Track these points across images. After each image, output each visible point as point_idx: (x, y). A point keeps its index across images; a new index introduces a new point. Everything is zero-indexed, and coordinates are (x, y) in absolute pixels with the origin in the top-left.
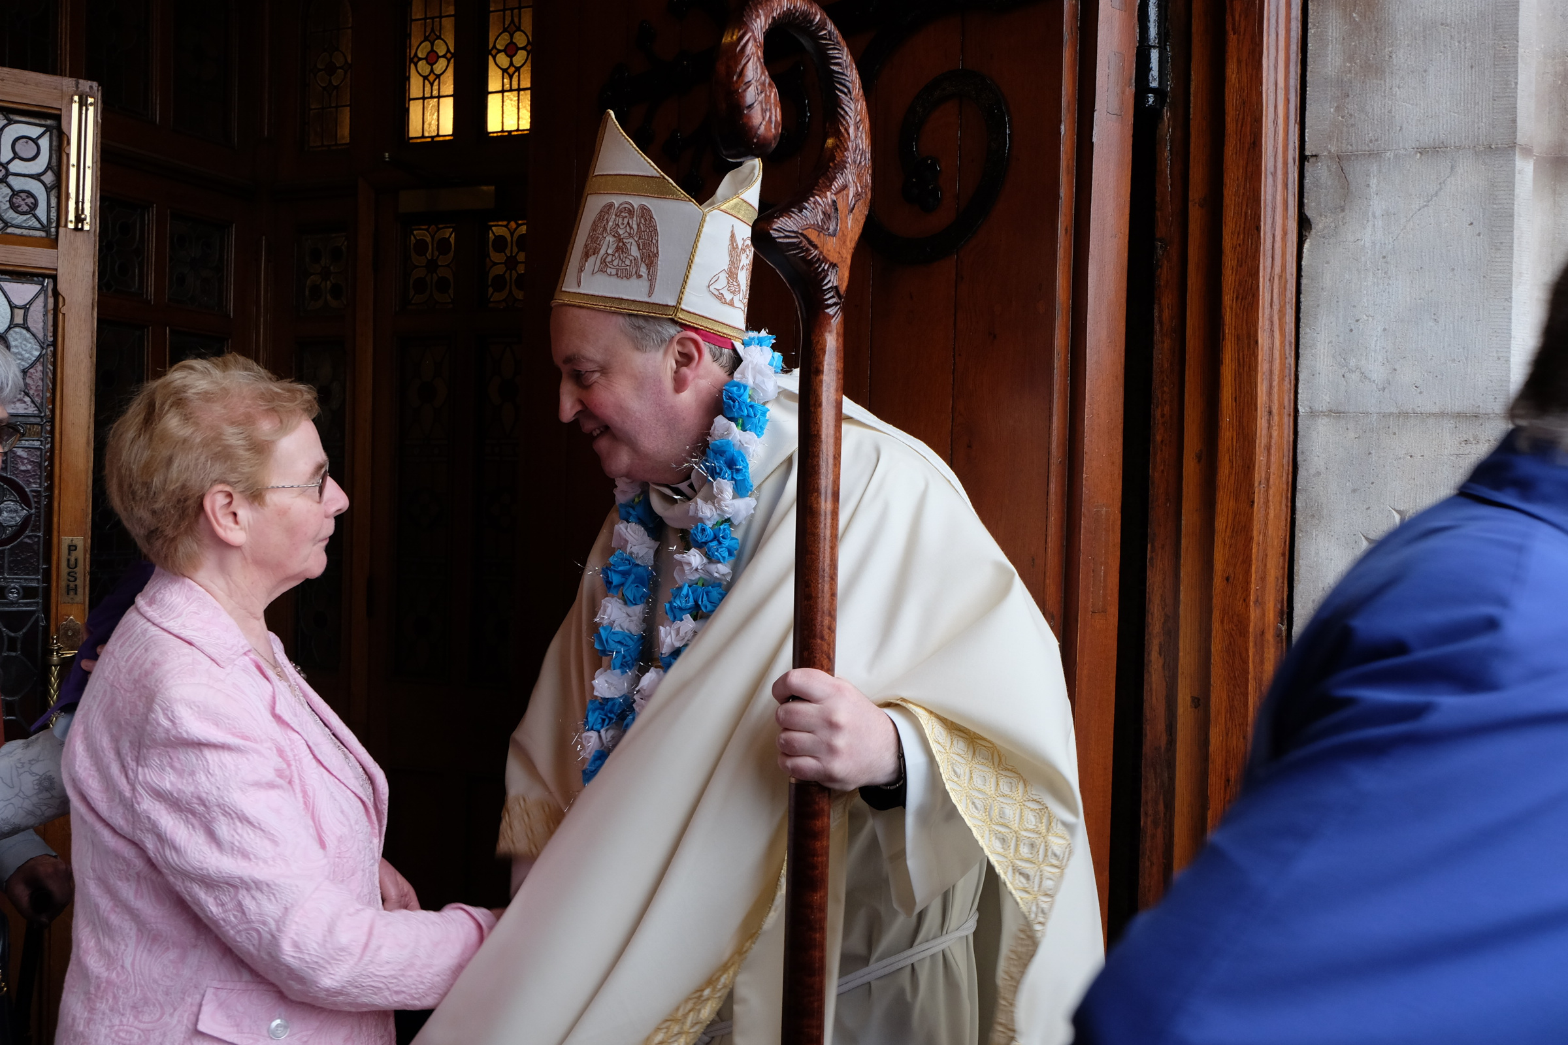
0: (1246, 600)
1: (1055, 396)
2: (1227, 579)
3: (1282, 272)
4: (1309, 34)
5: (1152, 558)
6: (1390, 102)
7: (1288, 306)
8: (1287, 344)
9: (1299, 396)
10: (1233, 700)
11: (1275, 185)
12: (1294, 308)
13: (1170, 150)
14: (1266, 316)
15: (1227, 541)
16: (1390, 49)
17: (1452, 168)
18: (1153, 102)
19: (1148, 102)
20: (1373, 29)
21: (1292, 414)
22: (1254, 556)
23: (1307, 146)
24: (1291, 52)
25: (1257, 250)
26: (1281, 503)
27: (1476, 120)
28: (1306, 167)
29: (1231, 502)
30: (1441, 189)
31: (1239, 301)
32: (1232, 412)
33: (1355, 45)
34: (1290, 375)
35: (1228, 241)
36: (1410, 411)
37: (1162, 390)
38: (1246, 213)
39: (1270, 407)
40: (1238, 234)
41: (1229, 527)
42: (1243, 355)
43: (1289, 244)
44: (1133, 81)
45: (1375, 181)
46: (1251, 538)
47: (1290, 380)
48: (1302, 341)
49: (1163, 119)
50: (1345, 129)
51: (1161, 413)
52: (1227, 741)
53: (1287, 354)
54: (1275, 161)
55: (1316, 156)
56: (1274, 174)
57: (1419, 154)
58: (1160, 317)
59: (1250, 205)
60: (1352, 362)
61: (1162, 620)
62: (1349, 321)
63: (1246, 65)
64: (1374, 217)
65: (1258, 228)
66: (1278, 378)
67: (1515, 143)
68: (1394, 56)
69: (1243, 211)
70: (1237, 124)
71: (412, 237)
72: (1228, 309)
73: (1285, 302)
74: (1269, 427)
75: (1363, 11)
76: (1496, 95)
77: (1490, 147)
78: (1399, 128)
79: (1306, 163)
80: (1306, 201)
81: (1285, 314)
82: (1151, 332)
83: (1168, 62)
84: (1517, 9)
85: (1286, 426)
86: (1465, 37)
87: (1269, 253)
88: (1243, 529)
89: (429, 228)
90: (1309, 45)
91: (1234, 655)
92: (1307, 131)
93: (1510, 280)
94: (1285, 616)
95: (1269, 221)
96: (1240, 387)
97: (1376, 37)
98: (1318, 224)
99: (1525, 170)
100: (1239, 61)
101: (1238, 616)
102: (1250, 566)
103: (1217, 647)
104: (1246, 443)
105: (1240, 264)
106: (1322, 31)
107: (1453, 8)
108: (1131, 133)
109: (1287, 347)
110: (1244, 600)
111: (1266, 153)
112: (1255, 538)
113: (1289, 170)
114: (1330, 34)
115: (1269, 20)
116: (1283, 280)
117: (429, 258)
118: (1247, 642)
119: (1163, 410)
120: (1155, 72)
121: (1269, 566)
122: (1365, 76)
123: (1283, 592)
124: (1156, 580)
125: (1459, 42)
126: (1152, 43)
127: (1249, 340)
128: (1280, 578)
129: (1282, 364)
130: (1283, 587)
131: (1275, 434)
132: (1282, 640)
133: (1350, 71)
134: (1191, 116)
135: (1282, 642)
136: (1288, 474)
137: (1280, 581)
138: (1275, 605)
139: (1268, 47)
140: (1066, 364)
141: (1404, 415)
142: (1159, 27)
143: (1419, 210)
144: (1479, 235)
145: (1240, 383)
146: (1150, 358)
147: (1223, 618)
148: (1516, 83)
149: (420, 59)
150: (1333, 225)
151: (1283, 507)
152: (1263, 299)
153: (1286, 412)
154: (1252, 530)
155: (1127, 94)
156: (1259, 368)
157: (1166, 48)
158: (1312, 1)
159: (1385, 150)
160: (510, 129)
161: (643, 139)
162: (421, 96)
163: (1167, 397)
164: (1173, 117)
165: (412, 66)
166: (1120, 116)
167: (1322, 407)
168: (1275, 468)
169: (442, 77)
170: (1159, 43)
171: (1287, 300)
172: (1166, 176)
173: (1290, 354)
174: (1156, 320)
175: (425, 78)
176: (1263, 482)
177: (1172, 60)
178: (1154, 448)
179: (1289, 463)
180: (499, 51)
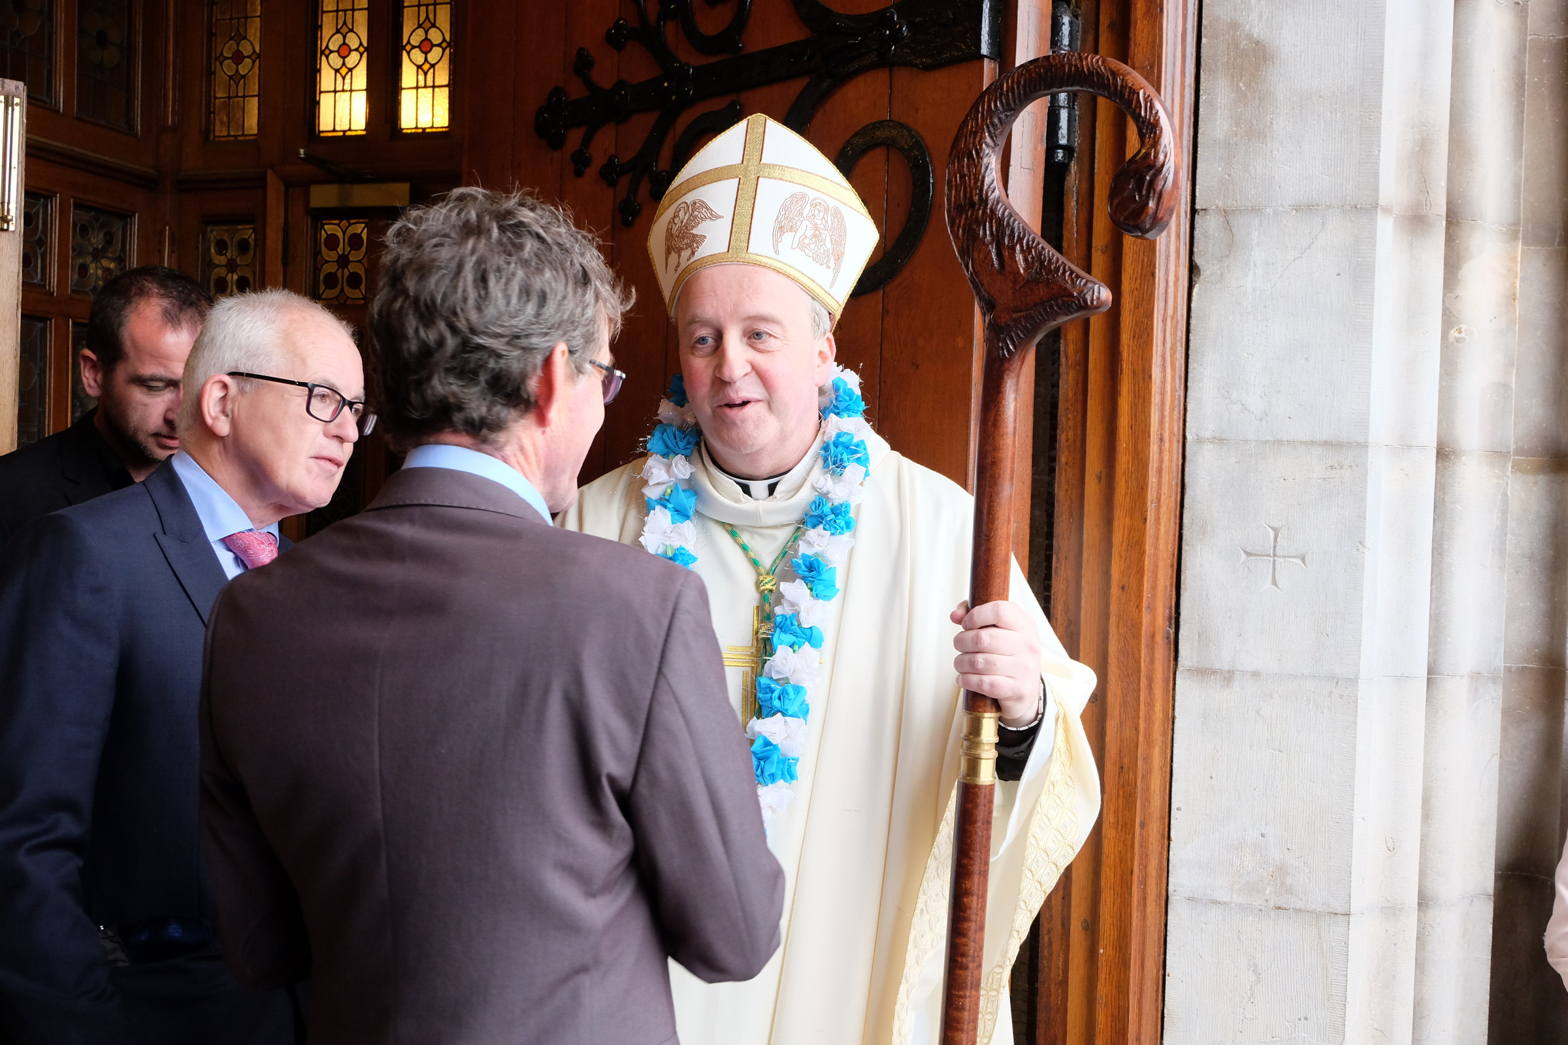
0: (1139, 606)
1: (972, 423)
2: (1123, 588)
3: (1174, 314)
4: (1201, 100)
5: (1056, 568)
6: (1270, 164)
7: (1178, 344)
8: (1177, 378)
9: (1187, 424)
10: (1127, 697)
11: (1169, 236)
12: (1184, 346)
13: (1077, 201)
14: (1158, 353)
15: (1123, 554)
16: (1271, 116)
17: (1323, 224)
18: (1063, 157)
19: (1058, 157)
20: (1257, 97)
21: (1181, 441)
22: (1146, 568)
23: (1197, 201)
24: (1185, 116)
25: (1152, 295)
26: (1170, 520)
27: (1344, 183)
28: (1196, 220)
29: (1127, 519)
30: (1313, 243)
31: (1136, 341)
32: (1128, 438)
33: (1241, 111)
34: (1179, 406)
35: (1127, 286)
36: (1284, 439)
37: (1067, 417)
38: (1143, 261)
39: (1161, 435)
40: (1136, 279)
41: (1125, 541)
42: (1139, 389)
43: (1180, 289)
44: (1045, 138)
45: (1256, 233)
46: (1144, 552)
47: (1180, 410)
48: (1190, 375)
49: (1070, 172)
50: (1231, 186)
51: (1065, 437)
52: (1121, 732)
53: (1177, 385)
55: (1205, 210)
57: (1294, 211)
58: (1066, 352)
59: (1146, 254)
60: (1234, 395)
61: (1065, 625)
62: (1232, 358)
64: (1255, 266)
65: (1153, 275)
66: (1170, 408)
67: (1377, 204)
68: (1274, 123)
69: (1141, 258)
71: (323, 231)
72: (1126, 347)
73: (1176, 340)
74: (1161, 452)
75: (1248, 81)
76: (1362, 161)
77: (1356, 207)
78: (1277, 188)
79: (1196, 216)
80: (1195, 250)
81: (1175, 352)
82: (1056, 361)
83: (1075, 120)
84: (1381, 85)
85: (1175, 451)
86: (1336, 109)
87: (1162, 297)
88: (1137, 544)
89: (340, 223)
90: (1201, 110)
91: (1128, 654)
92: (1197, 187)
94: (1173, 621)
95: (1163, 268)
96: (1135, 417)
97: (1259, 105)
98: (1206, 271)
99: (1386, 228)
101: (1132, 620)
102: (1143, 576)
103: (1113, 648)
104: (1140, 467)
105: (1137, 307)
106: (1212, 98)
107: (1326, 82)
108: (1042, 185)
109: (1177, 381)
110: (1137, 607)
112: (1147, 552)
113: (1182, 222)
114: (1219, 100)
115: (1165, 87)
116: (1175, 321)
117: (341, 253)
118: (1139, 644)
119: (1067, 435)
120: (1064, 130)
122: (1249, 139)
123: (1171, 599)
124: (1060, 587)
125: (1331, 112)
126: (1061, 103)
127: (1144, 375)
128: (1168, 586)
129: (1171, 395)
130: (1172, 595)
131: (1166, 458)
132: (1170, 642)
133: (1236, 135)
134: (1095, 171)
135: (1170, 644)
136: (1177, 497)
137: (1169, 589)
138: (1164, 610)
141: (1279, 442)
143: (1294, 260)
144: (1345, 284)
145: (1136, 413)
146: (1056, 386)
147: (1119, 622)
148: (1379, 151)
149: (331, 52)
150: (1219, 272)
151: (1172, 524)
152: (1157, 337)
153: (1175, 439)
154: (1145, 544)
155: (1039, 149)
156: (1153, 400)
157: (1074, 108)
158: (1204, 70)
159: (1265, 206)
160: (424, 126)
161: (580, 162)
162: (333, 89)
163: (1071, 423)
164: (1080, 169)
165: (324, 58)
166: (1032, 170)
167: (1207, 434)
168: (1165, 489)
169: (354, 71)
170: (1068, 103)
171: (1178, 339)
172: (1073, 224)
173: (1180, 387)
174: (1062, 353)
175: (337, 71)
176: (1154, 501)
177: (1080, 118)
178: (1059, 469)
179: (1177, 484)
180: (414, 47)
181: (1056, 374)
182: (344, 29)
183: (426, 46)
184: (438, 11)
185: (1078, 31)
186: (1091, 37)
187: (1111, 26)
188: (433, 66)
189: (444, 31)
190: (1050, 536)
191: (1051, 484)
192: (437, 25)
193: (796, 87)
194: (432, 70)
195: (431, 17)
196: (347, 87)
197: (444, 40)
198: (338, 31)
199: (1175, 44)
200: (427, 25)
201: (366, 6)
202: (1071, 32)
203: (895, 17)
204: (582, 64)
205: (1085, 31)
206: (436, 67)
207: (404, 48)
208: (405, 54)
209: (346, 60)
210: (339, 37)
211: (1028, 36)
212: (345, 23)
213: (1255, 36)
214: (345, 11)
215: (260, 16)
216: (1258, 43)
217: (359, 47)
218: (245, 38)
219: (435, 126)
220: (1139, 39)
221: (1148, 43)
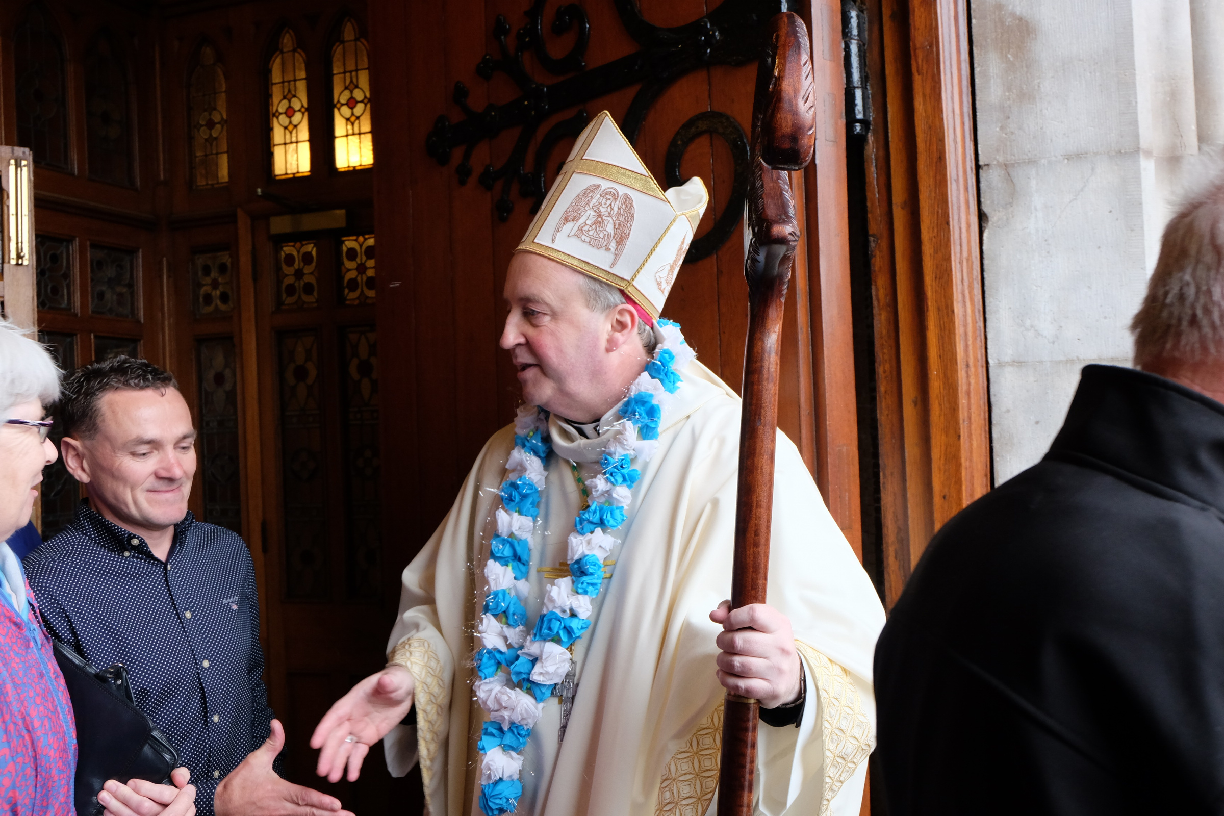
2: (944, 497)
3: (969, 256)
4: (976, 72)
5: (884, 483)
6: (1042, 121)
7: (975, 282)
8: (977, 311)
9: (989, 351)
11: (958, 189)
12: (980, 283)
13: (876, 166)
14: (958, 291)
15: (942, 467)
16: (1039, 81)
18: (860, 130)
19: (856, 130)
20: (1024, 65)
21: (985, 365)
22: (963, 479)
23: (980, 158)
24: (963, 86)
25: (948, 240)
26: (981, 435)
27: (1108, 132)
28: (981, 174)
29: (942, 437)
30: (1085, 186)
31: (938, 280)
32: (938, 366)
33: (1012, 78)
34: (980, 335)
35: (926, 235)
36: (1075, 358)
37: (882, 353)
38: (938, 212)
39: (967, 362)
40: (933, 228)
41: (942, 456)
42: (944, 323)
43: (972, 234)
44: (844, 114)
45: (1035, 182)
46: (960, 465)
47: (981, 339)
48: (988, 308)
49: (868, 142)
50: (1008, 143)
51: (883, 369)
53: (977, 318)
54: (957, 171)
55: (988, 165)
56: (957, 181)
57: (1066, 161)
58: (877, 296)
59: (940, 206)
60: (1028, 323)
61: (896, 532)
62: (1023, 291)
63: (930, 98)
64: (1036, 209)
65: (948, 223)
66: (972, 338)
67: (1139, 148)
68: (1041, 86)
69: (936, 210)
70: (926, 144)
71: (282, 252)
72: (929, 287)
73: (973, 279)
74: (968, 377)
75: (1015, 52)
76: (1121, 112)
77: (1120, 152)
78: (1049, 141)
79: (981, 170)
80: (982, 200)
81: (973, 288)
82: (870, 306)
83: (869, 98)
84: (1133, 46)
85: (980, 376)
86: (1095, 69)
87: (958, 242)
88: (953, 459)
89: (295, 245)
92: (979, 146)
93: (1144, 253)
95: (956, 217)
96: (943, 347)
97: (1027, 72)
98: (993, 217)
99: (1148, 168)
100: (924, 96)
102: (961, 486)
104: (951, 390)
105: (936, 252)
106: (986, 69)
107: (1084, 47)
108: (845, 154)
109: (977, 314)
111: (950, 164)
112: (963, 464)
113: (968, 178)
114: (991, 71)
115: (944, 63)
116: (970, 263)
117: (297, 268)
119: (884, 368)
120: (859, 107)
121: (975, 485)
122: (1021, 102)
124: (888, 498)
125: (1090, 73)
126: (856, 84)
127: (947, 310)
129: (973, 326)
131: (973, 382)
133: (1009, 99)
134: (890, 139)
136: (985, 413)
139: (945, 84)
140: (808, 337)
141: (1071, 361)
142: (861, 72)
143: (1070, 202)
144: (1117, 220)
145: (943, 344)
146: (871, 326)
148: (1136, 102)
149: (281, 114)
150: (1005, 218)
151: (984, 439)
152: (956, 277)
153: (980, 364)
154: (961, 458)
155: (840, 124)
156: (957, 331)
157: (866, 88)
158: (976, 46)
159: (1040, 158)
160: (354, 165)
161: (463, 173)
162: (283, 142)
163: (886, 357)
164: (876, 140)
165: (275, 119)
166: (835, 142)
167: (1007, 358)
168: (973, 408)
169: (299, 127)
170: (861, 84)
171: (974, 277)
172: (874, 186)
173: (979, 319)
174: (874, 297)
175: (286, 128)
176: (966, 419)
177: (872, 97)
178: (880, 397)
179: (985, 403)
180: (343, 105)
181: (870, 316)
182: (289, 96)
183: (351, 103)
184: (359, 75)
185: (864, 23)
186: (876, 28)
187: (893, 17)
188: (358, 118)
189: (365, 91)
190: (876, 455)
191: (873, 411)
192: (360, 86)
193: (631, 93)
194: (357, 122)
195: (354, 80)
196: (294, 139)
197: (365, 97)
198: (284, 98)
199: (949, 26)
200: (352, 86)
201: (304, 76)
202: (859, 25)
203: (709, 27)
204: (459, 94)
205: (870, 22)
206: (361, 118)
207: (335, 106)
208: (336, 111)
209: (293, 119)
210: (285, 103)
211: (822, 29)
212: (289, 91)
213: (1018, 13)
214: (289, 82)
215: (225, 92)
216: (1020, 19)
217: (301, 108)
218: (215, 109)
219: (363, 164)
220: (917, 24)
221: (926, 26)
